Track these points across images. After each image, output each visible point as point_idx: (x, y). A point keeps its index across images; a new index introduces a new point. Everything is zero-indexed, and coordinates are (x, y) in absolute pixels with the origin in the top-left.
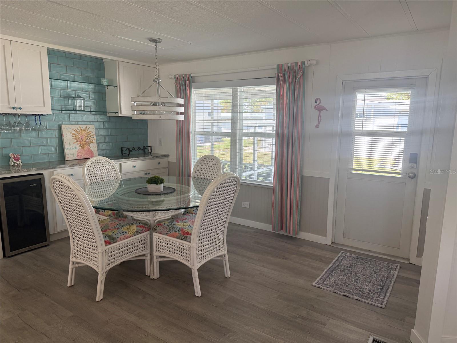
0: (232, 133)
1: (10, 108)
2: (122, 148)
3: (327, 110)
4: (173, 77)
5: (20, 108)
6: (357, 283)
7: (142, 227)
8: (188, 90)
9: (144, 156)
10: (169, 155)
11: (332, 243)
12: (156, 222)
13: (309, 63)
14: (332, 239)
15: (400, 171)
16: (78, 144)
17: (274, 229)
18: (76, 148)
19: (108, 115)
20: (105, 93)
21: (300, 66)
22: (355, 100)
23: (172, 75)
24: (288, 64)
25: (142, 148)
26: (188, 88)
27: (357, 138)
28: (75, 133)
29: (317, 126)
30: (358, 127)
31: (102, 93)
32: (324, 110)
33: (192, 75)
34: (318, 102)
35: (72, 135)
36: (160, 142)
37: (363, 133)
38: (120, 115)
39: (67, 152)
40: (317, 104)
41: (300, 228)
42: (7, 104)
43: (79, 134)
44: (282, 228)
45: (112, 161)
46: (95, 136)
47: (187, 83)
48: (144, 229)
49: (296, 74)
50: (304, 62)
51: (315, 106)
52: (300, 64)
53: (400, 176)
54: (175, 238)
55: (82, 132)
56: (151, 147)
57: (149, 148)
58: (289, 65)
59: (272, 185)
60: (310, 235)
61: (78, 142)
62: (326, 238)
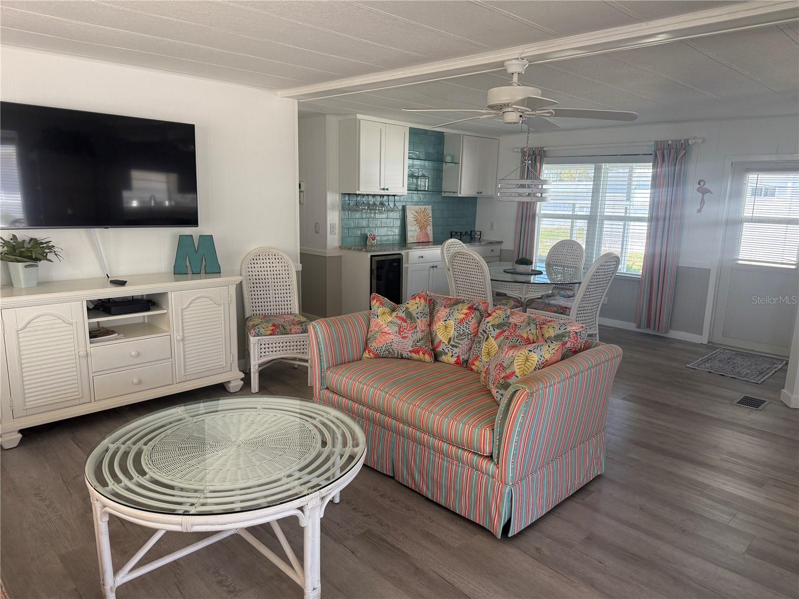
0: (590, 216)
1: (381, 189)
2: (451, 232)
3: (712, 193)
4: (520, 150)
5: (387, 189)
6: (734, 369)
7: (517, 302)
8: (539, 166)
9: (471, 243)
10: (502, 242)
11: (709, 342)
12: (527, 300)
13: (694, 141)
14: (709, 339)
15: (794, 261)
16: (418, 226)
17: (639, 327)
18: (416, 230)
19: (443, 194)
20: (442, 170)
21: (682, 144)
22: (745, 183)
23: (518, 148)
24: (668, 141)
25: (469, 233)
26: (538, 164)
27: (745, 225)
28: (416, 214)
29: (699, 211)
30: (747, 213)
31: (440, 171)
32: (709, 193)
33: (544, 149)
34: (702, 183)
35: (413, 216)
36: (492, 226)
37: (753, 220)
38: (459, 196)
39: (409, 234)
40: (700, 186)
41: (670, 327)
42: (379, 186)
43: (419, 215)
44: (648, 326)
45: (464, 245)
46: (431, 218)
47: (538, 158)
48: (519, 305)
49: (677, 154)
50: (688, 140)
51: (698, 188)
52: (683, 142)
53: (793, 267)
54: (552, 312)
55: (422, 213)
56: (481, 232)
57: (478, 233)
58: (670, 142)
59: (640, 277)
60: (683, 333)
61: (418, 225)
62: (701, 336)
